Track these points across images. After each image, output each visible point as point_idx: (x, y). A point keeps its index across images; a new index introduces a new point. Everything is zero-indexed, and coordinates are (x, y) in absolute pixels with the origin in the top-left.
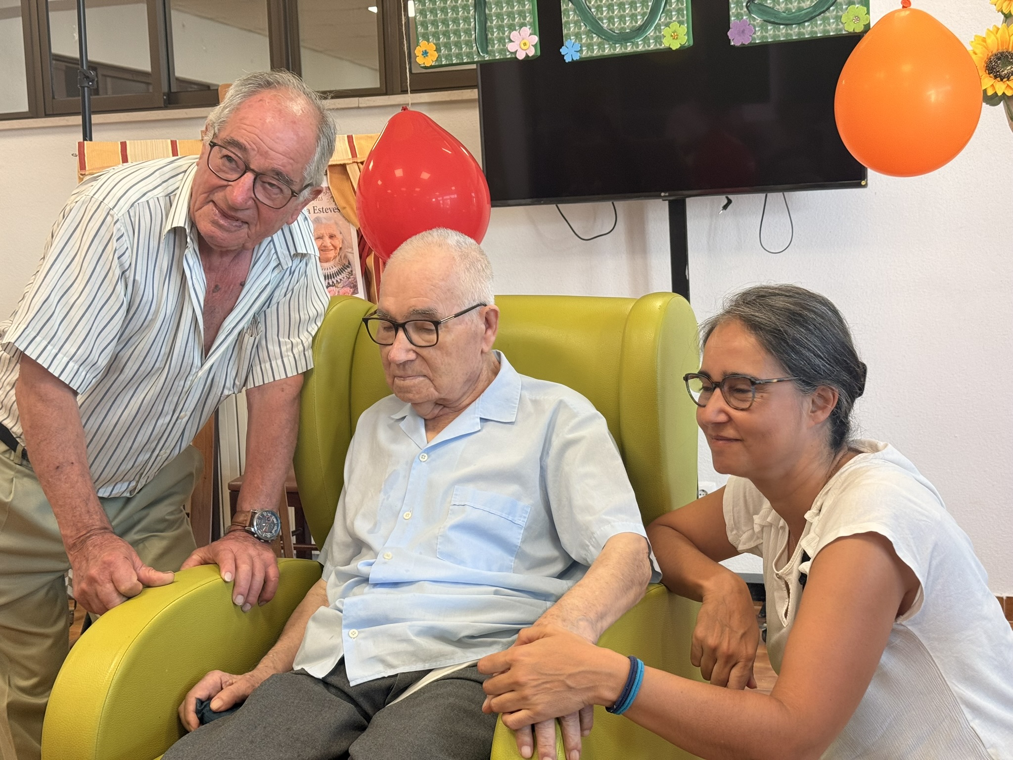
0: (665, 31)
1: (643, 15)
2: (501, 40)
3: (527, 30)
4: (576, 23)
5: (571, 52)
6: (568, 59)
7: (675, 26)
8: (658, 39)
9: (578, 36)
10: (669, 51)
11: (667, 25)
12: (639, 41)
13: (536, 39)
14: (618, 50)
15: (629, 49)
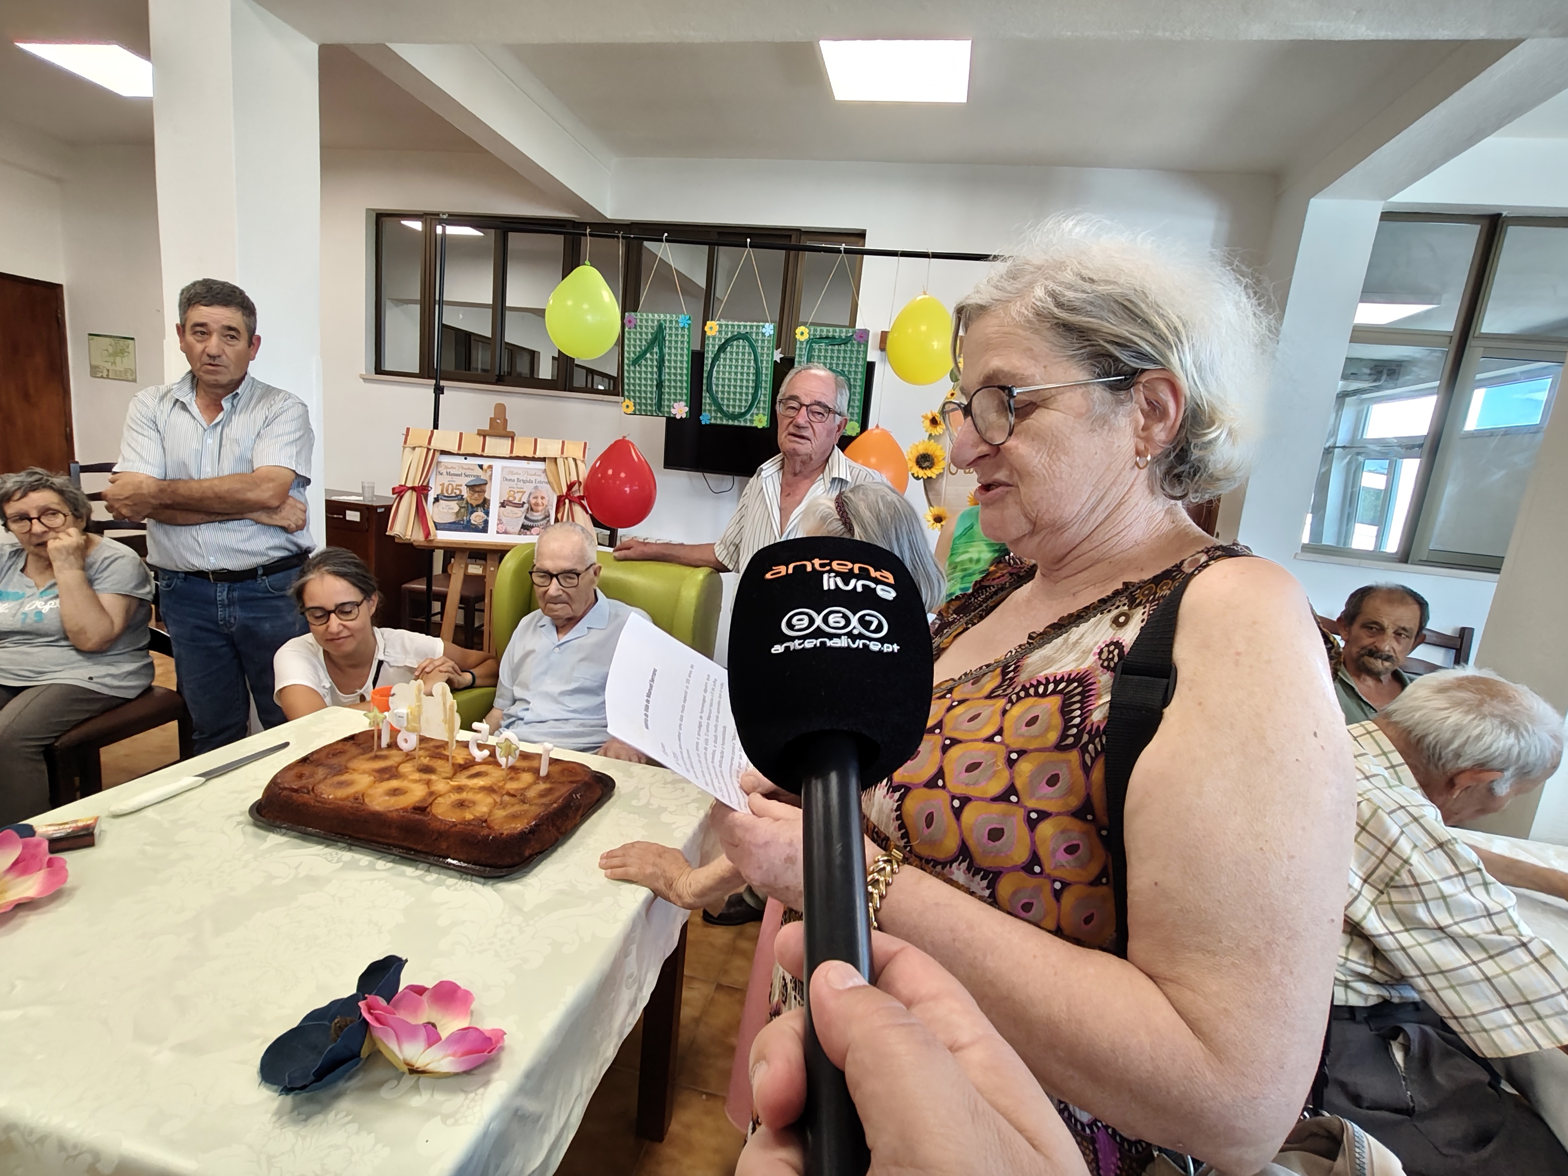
0: (755, 417)
1: (745, 407)
2: (669, 407)
3: (683, 404)
4: (710, 405)
5: (706, 418)
6: (703, 423)
7: (761, 416)
8: (752, 421)
9: (710, 411)
10: (756, 428)
11: (757, 414)
12: (742, 420)
13: (687, 409)
14: (730, 423)
15: (736, 423)
